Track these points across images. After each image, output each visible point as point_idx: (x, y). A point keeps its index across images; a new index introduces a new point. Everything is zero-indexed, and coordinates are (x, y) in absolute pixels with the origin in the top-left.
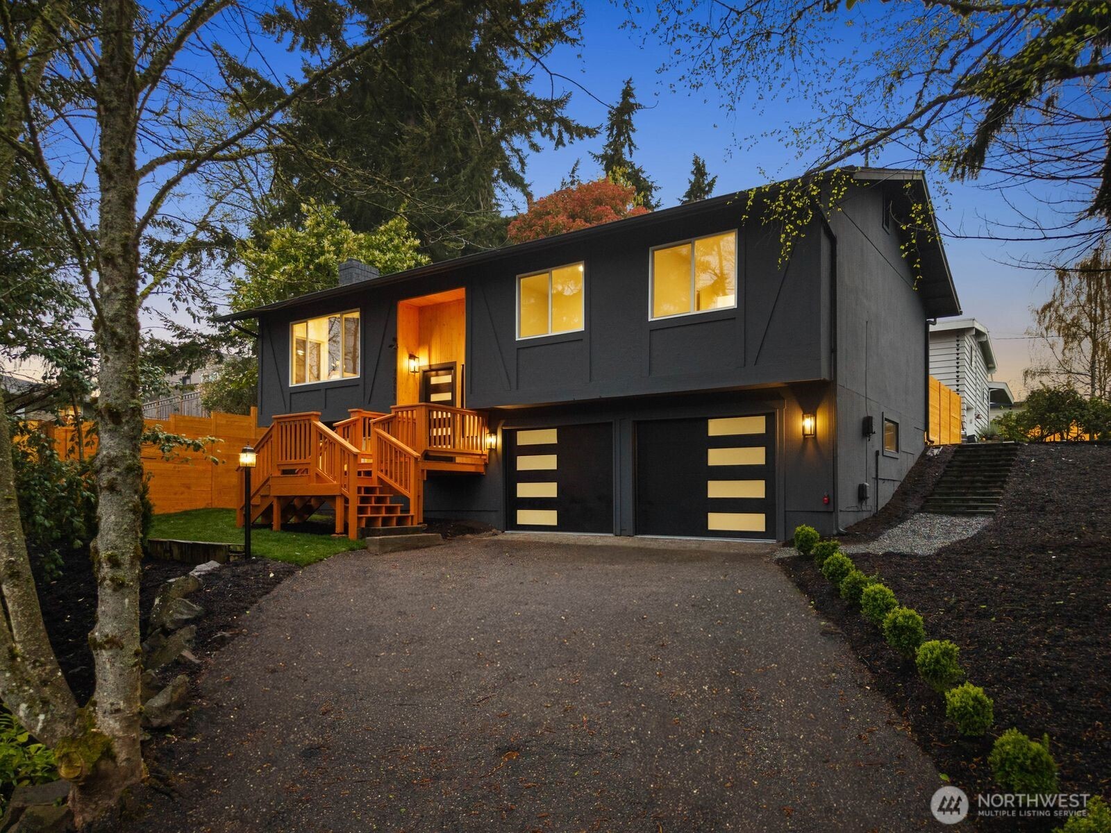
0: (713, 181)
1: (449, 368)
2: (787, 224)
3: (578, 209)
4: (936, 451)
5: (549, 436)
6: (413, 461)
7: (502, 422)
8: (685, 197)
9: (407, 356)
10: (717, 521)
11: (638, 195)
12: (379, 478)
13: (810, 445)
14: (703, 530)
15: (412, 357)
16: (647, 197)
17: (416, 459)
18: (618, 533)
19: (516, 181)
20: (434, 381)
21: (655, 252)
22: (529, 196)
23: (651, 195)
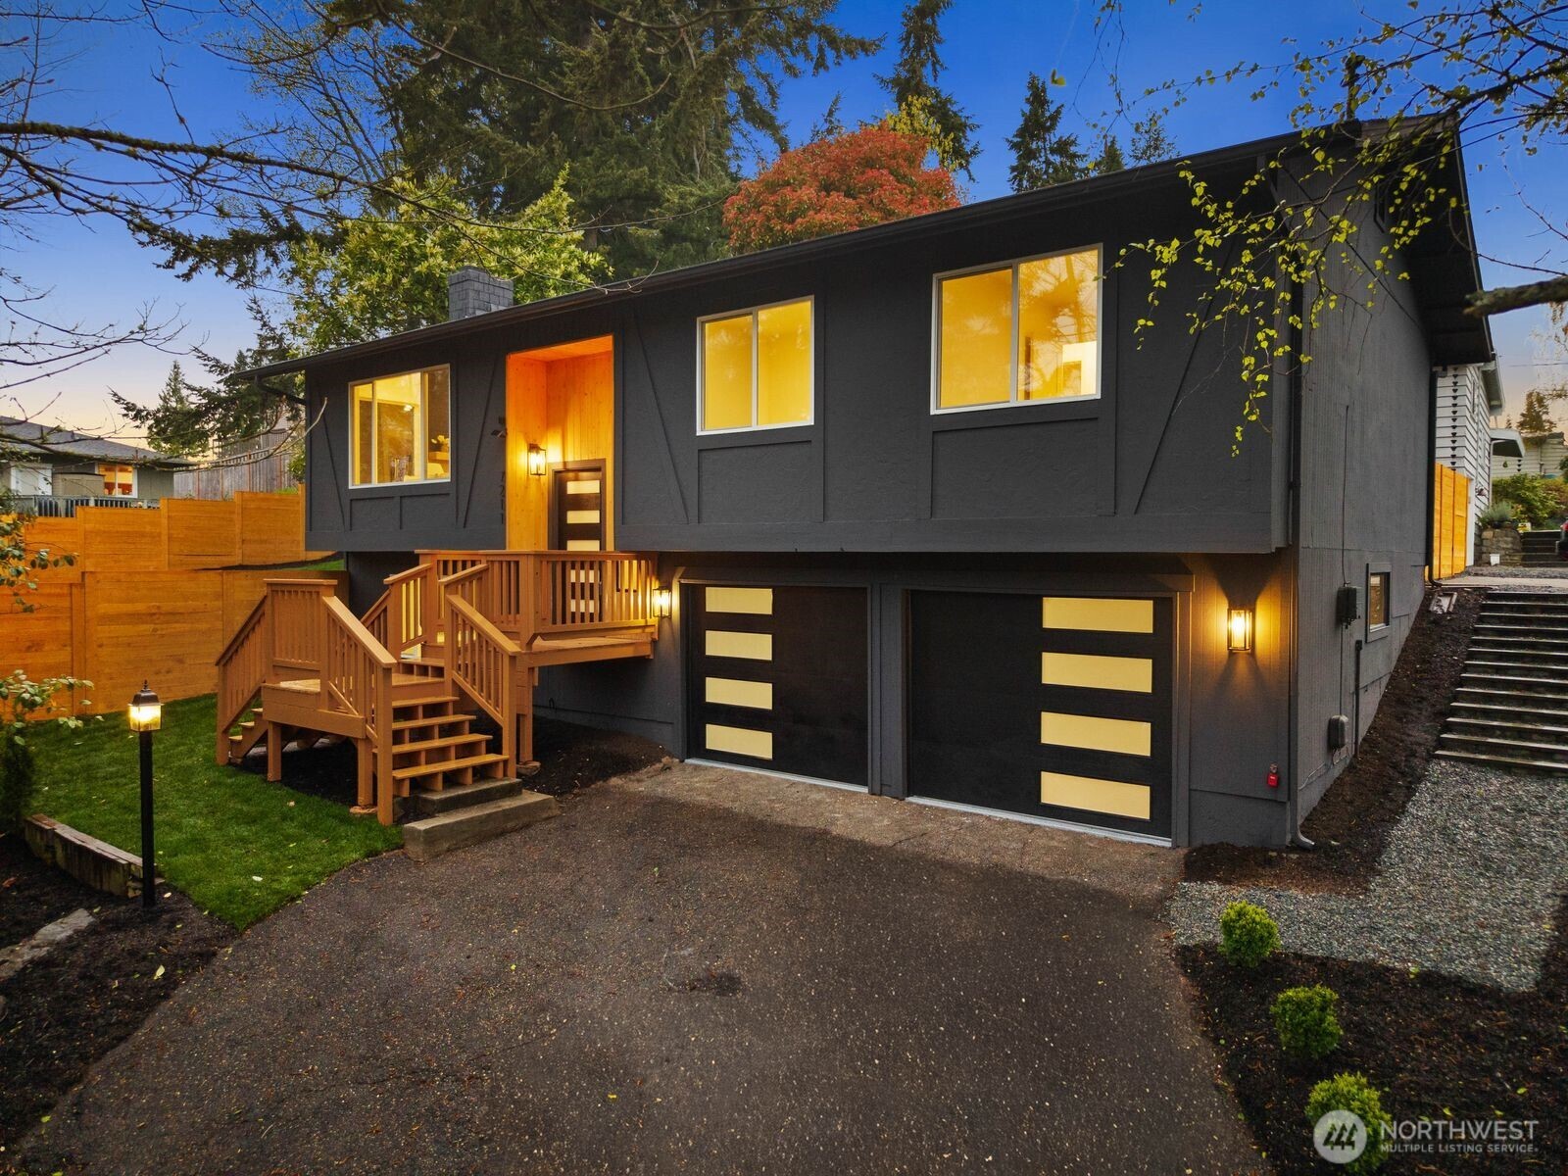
0: (1058, 112)
1: (595, 468)
2: (1260, 329)
3: (835, 176)
4: (1445, 602)
5: (759, 601)
6: (506, 660)
7: (680, 571)
8: (1016, 136)
9: (524, 447)
10: (1056, 788)
11: (945, 137)
12: (454, 682)
13: (1242, 666)
14: (1031, 802)
15: (533, 448)
16: (959, 141)
17: (513, 658)
18: (877, 789)
19: (764, 121)
20: (572, 488)
21: (944, 283)
22: (783, 145)
23: (965, 137)
